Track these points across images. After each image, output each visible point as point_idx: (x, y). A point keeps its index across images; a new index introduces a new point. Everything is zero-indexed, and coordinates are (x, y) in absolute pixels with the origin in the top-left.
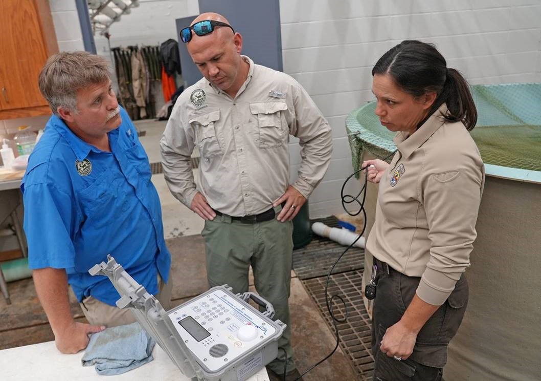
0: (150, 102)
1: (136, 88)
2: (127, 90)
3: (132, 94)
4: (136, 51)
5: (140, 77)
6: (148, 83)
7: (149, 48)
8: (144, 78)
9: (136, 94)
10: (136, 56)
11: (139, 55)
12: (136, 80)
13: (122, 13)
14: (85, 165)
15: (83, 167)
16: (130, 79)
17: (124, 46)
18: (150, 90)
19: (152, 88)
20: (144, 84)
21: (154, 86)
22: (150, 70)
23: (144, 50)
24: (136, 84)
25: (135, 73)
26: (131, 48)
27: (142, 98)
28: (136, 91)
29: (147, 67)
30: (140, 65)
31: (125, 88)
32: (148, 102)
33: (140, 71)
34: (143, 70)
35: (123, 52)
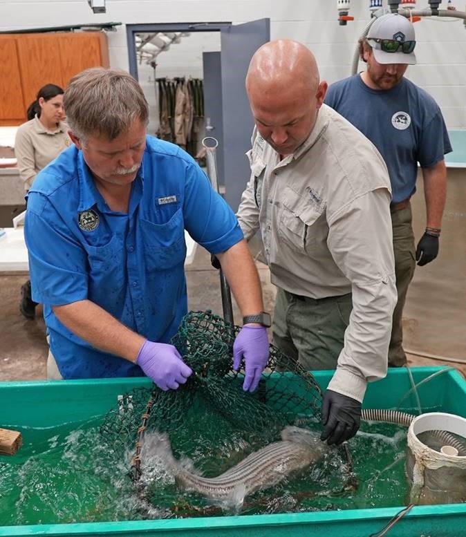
0: (192, 141)
1: (178, 123)
2: (168, 125)
3: (173, 130)
4: (183, 84)
5: (184, 112)
6: (192, 120)
7: (196, 80)
8: (188, 113)
9: (177, 130)
10: (182, 89)
11: (185, 88)
12: (179, 115)
13: (172, 42)
14: (90, 219)
15: (87, 219)
16: (172, 113)
17: (171, 77)
18: (193, 127)
19: (195, 125)
20: (187, 120)
21: (198, 124)
22: (195, 106)
23: (191, 82)
24: (178, 120)
25: (179, 107)
26: (178, 80)
27: (183, 135)
28: (177, 127)
29: (192, 102)
30: (185, 99)
31: (166, 123)
32: (189, 140)
33: (184, 105)
34: (188, 105)
35: (169, 83)
